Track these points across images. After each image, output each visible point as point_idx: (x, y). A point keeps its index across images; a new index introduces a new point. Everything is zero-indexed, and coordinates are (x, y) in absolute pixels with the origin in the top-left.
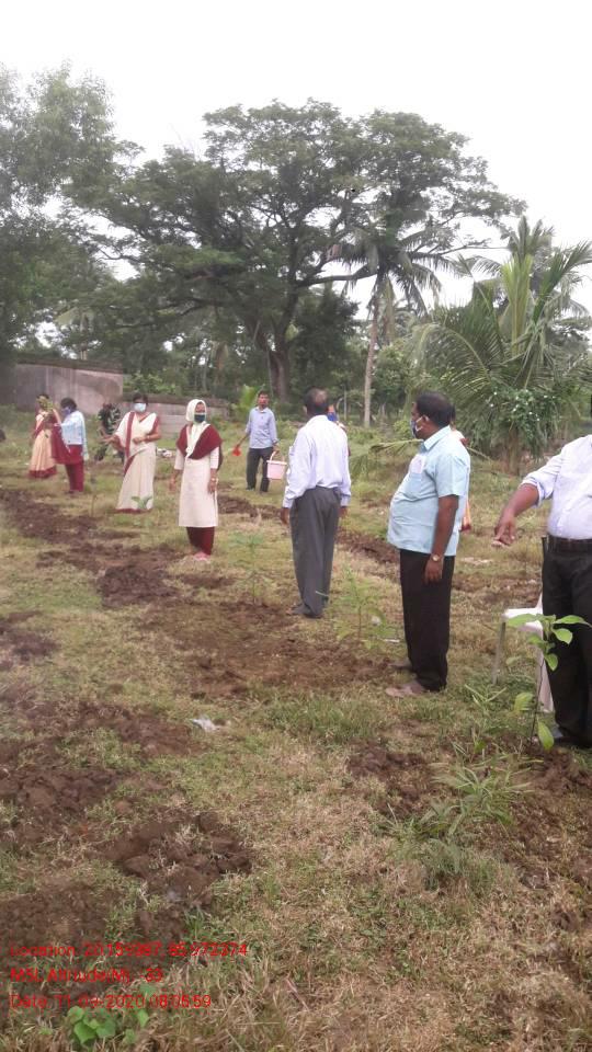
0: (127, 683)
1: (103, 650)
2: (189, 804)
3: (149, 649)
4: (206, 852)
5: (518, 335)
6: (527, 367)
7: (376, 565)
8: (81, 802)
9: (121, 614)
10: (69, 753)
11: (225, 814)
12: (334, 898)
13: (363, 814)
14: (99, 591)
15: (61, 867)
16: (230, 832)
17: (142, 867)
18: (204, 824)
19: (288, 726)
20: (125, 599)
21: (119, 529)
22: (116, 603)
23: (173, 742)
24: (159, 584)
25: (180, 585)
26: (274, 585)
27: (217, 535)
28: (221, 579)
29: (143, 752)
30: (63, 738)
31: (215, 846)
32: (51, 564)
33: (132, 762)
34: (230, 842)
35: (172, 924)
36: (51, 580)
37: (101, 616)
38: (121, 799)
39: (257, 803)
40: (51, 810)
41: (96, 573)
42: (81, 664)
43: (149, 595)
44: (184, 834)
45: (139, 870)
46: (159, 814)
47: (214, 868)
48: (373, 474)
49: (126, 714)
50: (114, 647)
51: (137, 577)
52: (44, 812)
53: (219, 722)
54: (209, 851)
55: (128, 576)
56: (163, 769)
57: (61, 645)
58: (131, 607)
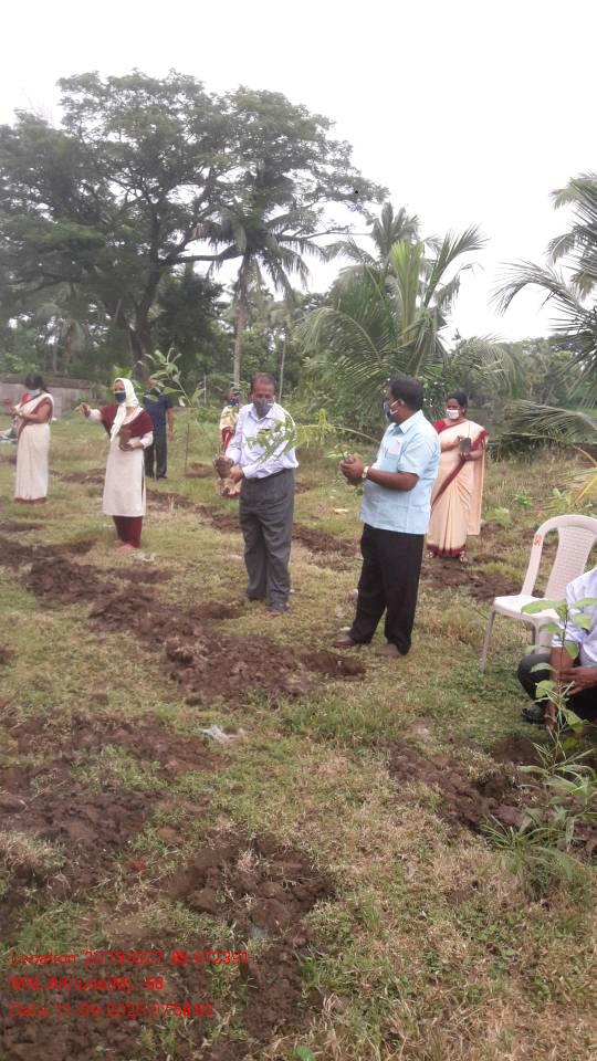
1: (63, 655)
2: (239, 826)
3: (114, 652)
4: (277, 879)
6: (419, 356)
8: (123, 833)
9: (66, 615)
10: (84, 777)
13: (428, 823)
14: (28, 589)
15: (127, 912)
16: (293, 853)
17: (210, 903)
18: (265, 846)
19: (309, 731)
20: (63, 597)
22: (53, 603)
23: (191, 755)
24: (96, 581)
25: (116, 581)
26: (216, 578)
28: (155, 573)
29: (166, 769)
30: (72, 760)
31: (287, 871)
33: (160, 784)
34: (299, 866)
35: (281, 969)
37: (41, 617)
38: (162, 827)
39: (311, 819)
40: (93, 845)
41: (16, 570)
42: (47, 671)
43: (89, 592)
44: (246, 859)
45: (208, 906)
46: (210, 840)
47: (291, 897)
49: (125, 727)
50: (75, 651)
51: (71, 572)
52: (90, 849)
53: (228, 731)
54: (280, 878)
55: (59, 572)
56: (195, 788)
57: (13, 652)
58: (73, 607)
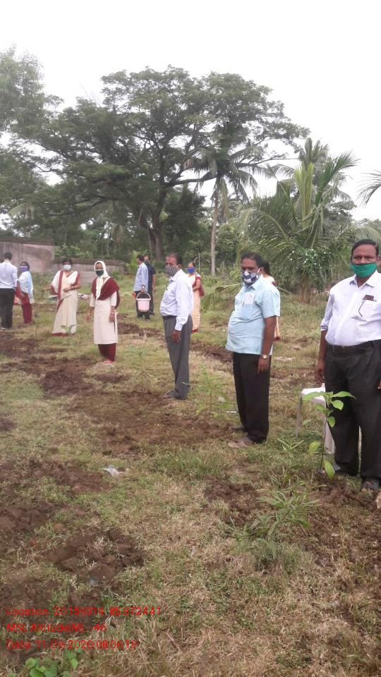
0: (61, 447)
1: (44, 425)
2: (102, 523)
3: (75, 424)
4: (113, 553)
5: (306, 214)
6: (313, 235)
7: (221, 364)
8: (32, 525)
9: (56, 402)
10: (24, 494)
11: (126, 529)
12: (197, 579)
13: (215, 524)
14: (41, 387)
15: (20, 568)
16: (128, 539)
17: (73, 566)
18: (112, 536)
19: (166, 470)
20: (59, 392)
21: (54, 347)
22: (52, 395)
23: (90, 483)
24: (81, 382)
25: (94, 382)
26: (156, 379)
27: (118, 349)
28: (121, 377)
29: (72, 491)
30: (19, 484)
31: (120, 549)
32: (10, 371)
33: (65, 498)
34: (129, 546)
35: (92, 601)
36: (9, 381)
37: (42, 403)
38: (58, 522)
40: (13, 532)
41: (39, 375)
42: (30, 435)
43: (75, 389)
44: (100, 543)
45: (71, 567)
46: (83, 530)
47: (120, 564)
48: (218, 306)
49: (60, 467)
50: (52, 423)
51: (66, 377)
52: (8, 533)
53: (121, 469)
54: (116, 553)
55: (60, 377)
56: (85, 501)
57: (16, 424)
58: (63, 398)
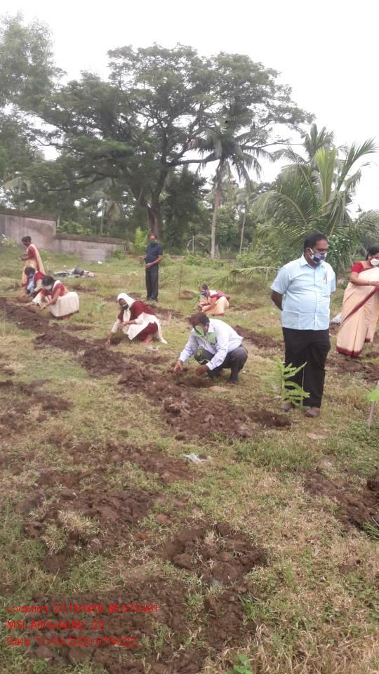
0: (128, 428)
1: (102, 406)
2: (207, 516)
3: (132, 405)
4: (229, 550)
5: (327, 200)
6: (333, 221)
7: (257, 349)
8: (134, 516)
9: (104, 381)
10: (112, 481)
11: (237, 522)
12: (334, 585)
14: (83, 366)
15: (136, 565)
16: (241, 535)
17: (186, 562)
18: (222, 530)
19: (253, 460)
20: (103, 371)
21: (78, 324)
22: (97, 374)
23: (178, 471)
24: (123, 362)
25: (135, 362)
28: (159, 358)
29: (162, 478)
30: (105, 469)
31: (236, 546)
32: (44, 348)
33: (158, 487)
34: (244, 543)
35: (231, 605)
36: (47, 358)
37: (90, 382)
38: (159, 514)
39: (253, 515)
40: (117, 522)
41: (76, 354)
42: (92, 415)
43: (118, 368)
44: (210, 537)
45: (186, 564)
46: (188, 523)
47: (238, 562)
48: (231, 289)
49: (138, 451)
50: (109, 404)
51: (108, 356)
52: (114, 525)
53: (201, 457)
54: (232, 550)
55: (101, 355)
56: (180, 491)
57: (72, 403)
58: (108, 377)
